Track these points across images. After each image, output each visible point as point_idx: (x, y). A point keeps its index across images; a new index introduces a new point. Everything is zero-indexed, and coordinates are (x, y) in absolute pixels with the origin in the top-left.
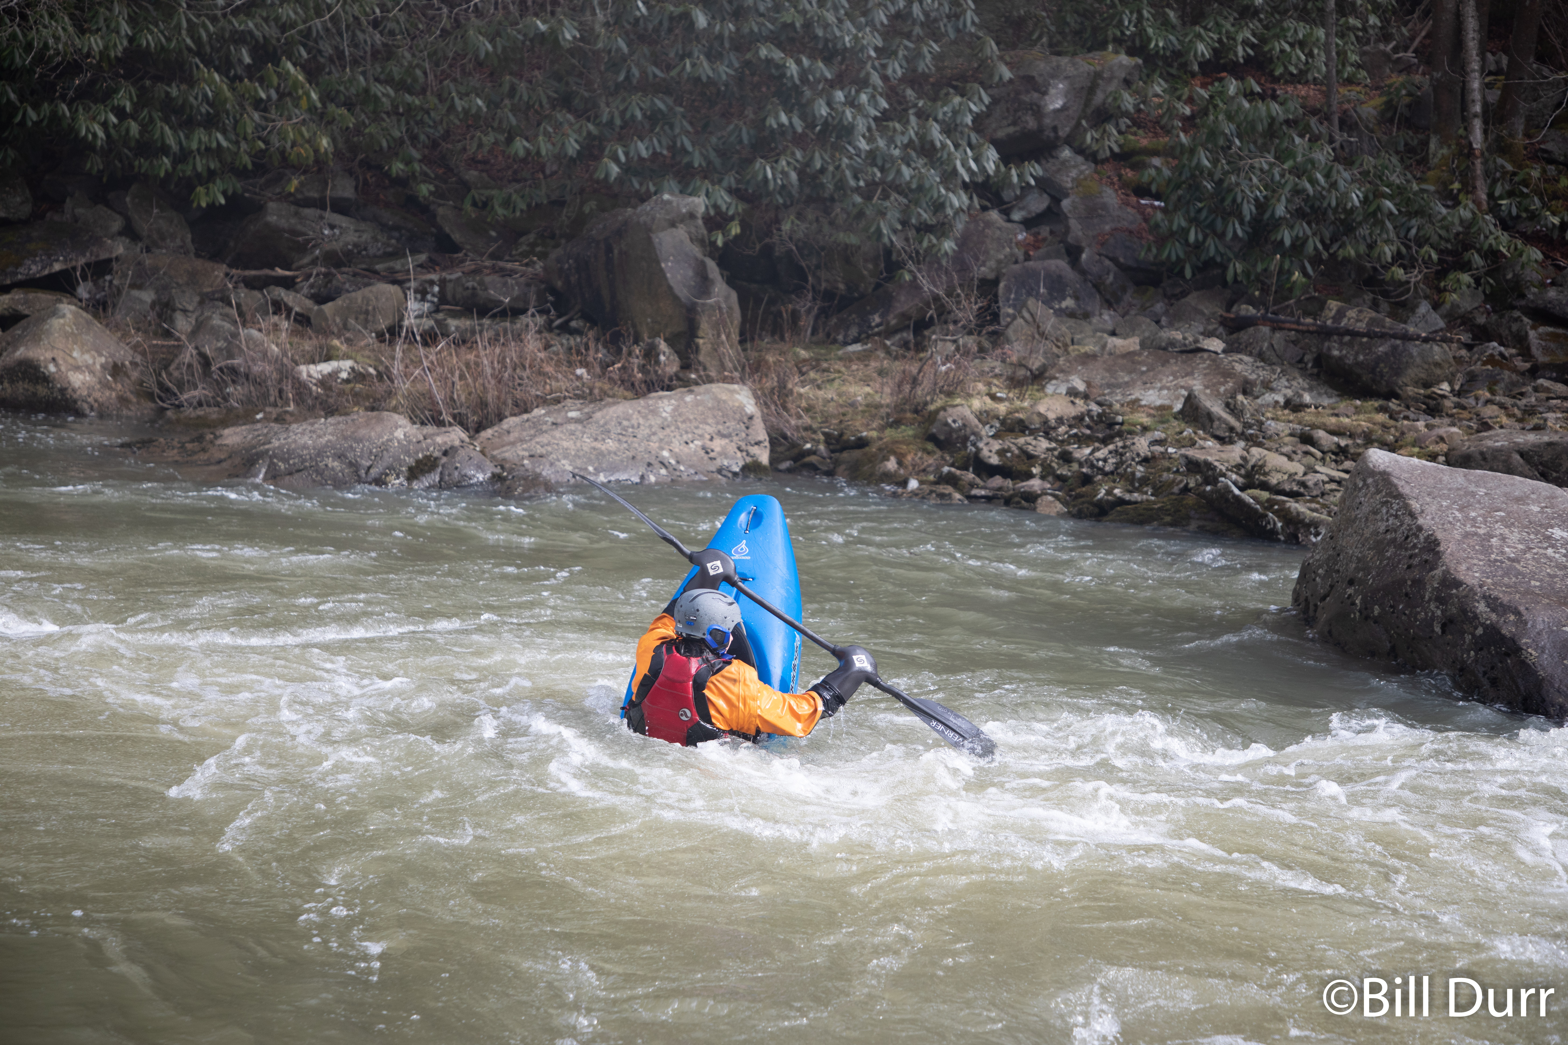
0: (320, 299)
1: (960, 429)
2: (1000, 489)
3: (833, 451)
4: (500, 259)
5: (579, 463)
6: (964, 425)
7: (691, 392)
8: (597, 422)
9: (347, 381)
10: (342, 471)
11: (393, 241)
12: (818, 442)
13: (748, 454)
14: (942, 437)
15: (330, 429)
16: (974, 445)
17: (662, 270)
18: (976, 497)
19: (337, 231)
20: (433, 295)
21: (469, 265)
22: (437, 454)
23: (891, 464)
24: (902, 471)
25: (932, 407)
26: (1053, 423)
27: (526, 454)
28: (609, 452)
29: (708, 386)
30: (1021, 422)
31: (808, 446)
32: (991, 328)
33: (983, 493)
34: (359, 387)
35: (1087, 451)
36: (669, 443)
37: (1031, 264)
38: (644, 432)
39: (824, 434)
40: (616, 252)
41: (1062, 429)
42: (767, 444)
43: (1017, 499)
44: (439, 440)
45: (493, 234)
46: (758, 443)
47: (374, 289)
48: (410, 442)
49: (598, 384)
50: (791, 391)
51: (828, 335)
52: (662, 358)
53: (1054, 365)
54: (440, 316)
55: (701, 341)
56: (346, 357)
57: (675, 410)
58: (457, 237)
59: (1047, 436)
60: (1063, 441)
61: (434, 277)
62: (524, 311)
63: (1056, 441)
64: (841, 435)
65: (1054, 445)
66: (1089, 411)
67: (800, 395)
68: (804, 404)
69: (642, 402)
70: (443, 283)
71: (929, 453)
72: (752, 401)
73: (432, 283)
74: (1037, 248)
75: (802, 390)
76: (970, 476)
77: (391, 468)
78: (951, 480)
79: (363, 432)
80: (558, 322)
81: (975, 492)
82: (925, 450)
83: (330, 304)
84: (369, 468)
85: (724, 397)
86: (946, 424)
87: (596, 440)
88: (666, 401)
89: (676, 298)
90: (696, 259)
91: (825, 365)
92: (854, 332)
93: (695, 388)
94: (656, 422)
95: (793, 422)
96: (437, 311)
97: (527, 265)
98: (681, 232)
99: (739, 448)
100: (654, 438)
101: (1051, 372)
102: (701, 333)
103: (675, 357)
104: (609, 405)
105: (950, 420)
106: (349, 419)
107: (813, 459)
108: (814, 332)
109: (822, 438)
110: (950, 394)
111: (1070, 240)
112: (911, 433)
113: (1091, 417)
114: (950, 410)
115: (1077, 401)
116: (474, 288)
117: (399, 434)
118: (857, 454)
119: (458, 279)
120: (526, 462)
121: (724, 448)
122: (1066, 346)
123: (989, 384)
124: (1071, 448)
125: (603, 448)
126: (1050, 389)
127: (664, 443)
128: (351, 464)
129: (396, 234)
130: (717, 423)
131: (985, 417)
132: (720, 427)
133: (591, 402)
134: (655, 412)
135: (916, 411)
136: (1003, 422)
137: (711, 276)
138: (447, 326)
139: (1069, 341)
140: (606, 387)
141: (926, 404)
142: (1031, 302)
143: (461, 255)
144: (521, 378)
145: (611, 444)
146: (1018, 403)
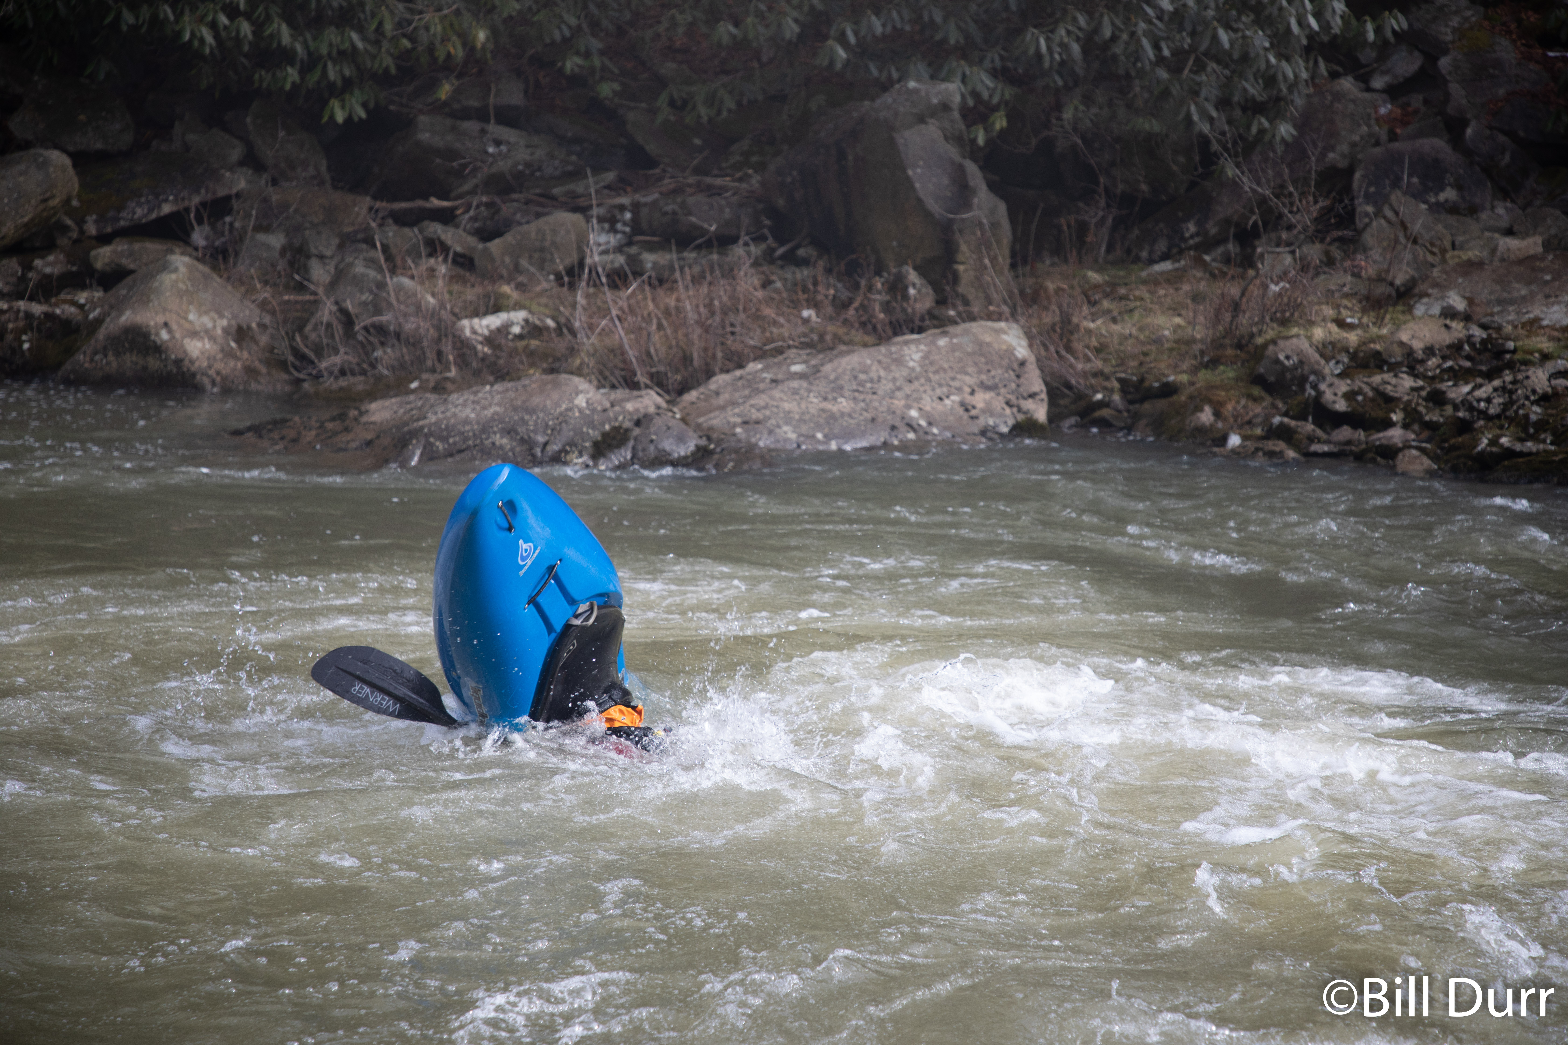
0: (486, 235)
1: (1295, 367)
2: (1349, 442)
3: (1131, 402)
4: (706, 173)
5: (804, 429)
6: (1301, 362)
7: (945, 334)
8: (826, 377)
9: (520, 337)
10: (512, 449)
11: (574, 158)
12: (1112, 391)
13: (1020, 410)
14: (1272, 379)
15: (497, 399)
16: (1315, 387)
17: (908, 180)
18: (1316, 454)
19: (504, 148)
20: (625, 224)
21: (668, 183)
22: (627, 424)
23: (1206, 416)
24: (1220, 425)
25: (1259, 341)
26: (1420, 355)
27: (739, 420)
28: (843, 415)
29: (967, 325)
30: (1378, 353)
31: (1099, 396)
32: (1336, 234)
33: (1326, 448)
34: (534, 343)
35: (1466, 389)
36: (919, 400)
37: (1396, 145)
38: (886, 386)
39: (1120, 380)
40: (850, 158)
41: (1433, 362)
42: (1044, 396)
43: (1370, 455)
44: (630, 406)
45: (698, 142)
46: (1032, 396)
47: (551, 219)
48: (593, 411)
49: (830, 328)
50: (1077, 326)
51: (1128, 252)
52: (912, 291)
53: (1425, 278)
54: (634, 250)
55: (961, 268)
56: (517, 307)
57: (925, 357)
58: (651, 148)
59: (1412, 372)
60: (1433, 378)
61: (625, 200)
62: (734, 240)
63: (1424, 377)
64: (1142, 380)
65: (1420, 383)
66: (1470, 337)
67: (1089, 332)
68: (1094, 342)
69: (883, 349)
70: (636, 208)
71: (1255, 400)
72: (1024, 343)
73: (622, 208)
74: (1405, 124)
75: (1092, 325)
76: (1309, 427)
77: (572, 444)
78: (1284, 434)
79: (536, 400)
80: (781, 251)
81: (1315, 448)
82: (1250, 396)
83: (497, 241)
84: (546, 444)
85: (987, 338)
86: (1278, 361)
87: (825, 399)
88: (913, 347)
89: (928, 214)
90: (953, 162)
91: (1122, 291)
92: (1162, 246)
93: (951, 329)
94: (900, 373)
95: (1080, 366)
96: (630, 243)
97: (740, 180)
98: (932, 130)
99: (1008, 403)
100: (899, 394)
101: (1422, 287)
102: (960, 257)
103: (928, 290)
104: (842, 354)
105: (1281, 357)
106: (519, 384)
107: (1105, 413)
108: (1110, 249)
109: (1116, 385)
110: (1285, 323)
111: (1449, 110)
112: (1231, 374)
113: (1472, 345)
114: (1282, 343)
115: (1454, 325)
116: (674, 213)
117: (581, 401)
118: (1161, 404)
119: (655, 202)
120: (738, 430)
121: (988, 403)
122: (1444, 251)
123: (1337, 307)
124: (1443, 386)
125: (835, 409)
126: (1420, 310)
127: (912, 400)
128: (523, 441)
129: (577, 148)
130: (980, 372)
131: (1328, 350)
132: (984, 377)
133: (820, 352)
134: (899, 361)
135: (1239, 346)
136: (1354, 356)
137: (972, 183)
138: (641, 262)
139: (1448, 245)
140: (841, 331)
141: (1252, 336)
142: (1396, 197)
143: (657, 171)
144: (732, 325)
145: (844, 404)
146: (1374, 330)
